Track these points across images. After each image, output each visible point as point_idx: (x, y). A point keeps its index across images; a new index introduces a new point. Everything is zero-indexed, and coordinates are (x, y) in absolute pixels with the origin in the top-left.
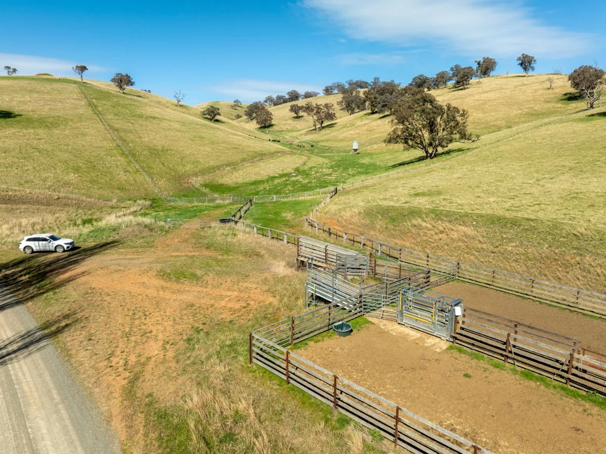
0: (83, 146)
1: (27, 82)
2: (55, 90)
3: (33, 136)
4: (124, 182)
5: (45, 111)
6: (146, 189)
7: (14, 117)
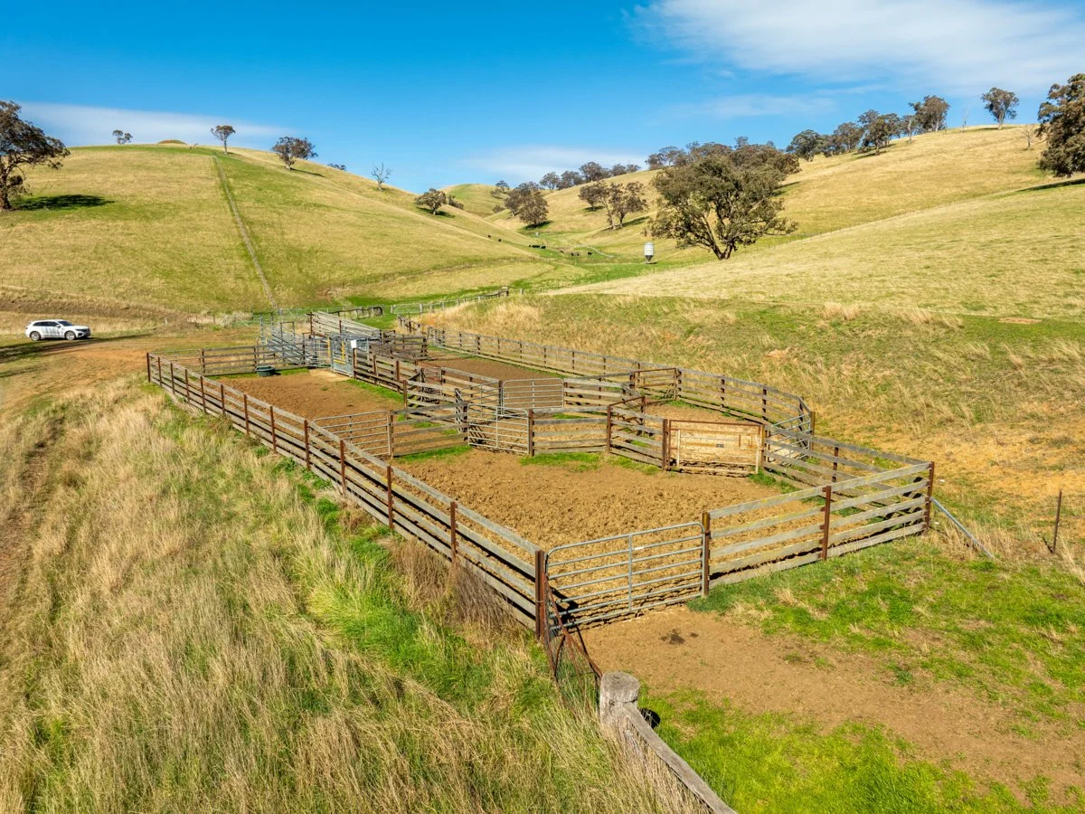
0: (190, 244)
1: (136, 153)
2: (176, 165)
3: (120, 230)
4: (228, 291)
5: (149, 195)
6: (257, 301)
7: (102, 204)
